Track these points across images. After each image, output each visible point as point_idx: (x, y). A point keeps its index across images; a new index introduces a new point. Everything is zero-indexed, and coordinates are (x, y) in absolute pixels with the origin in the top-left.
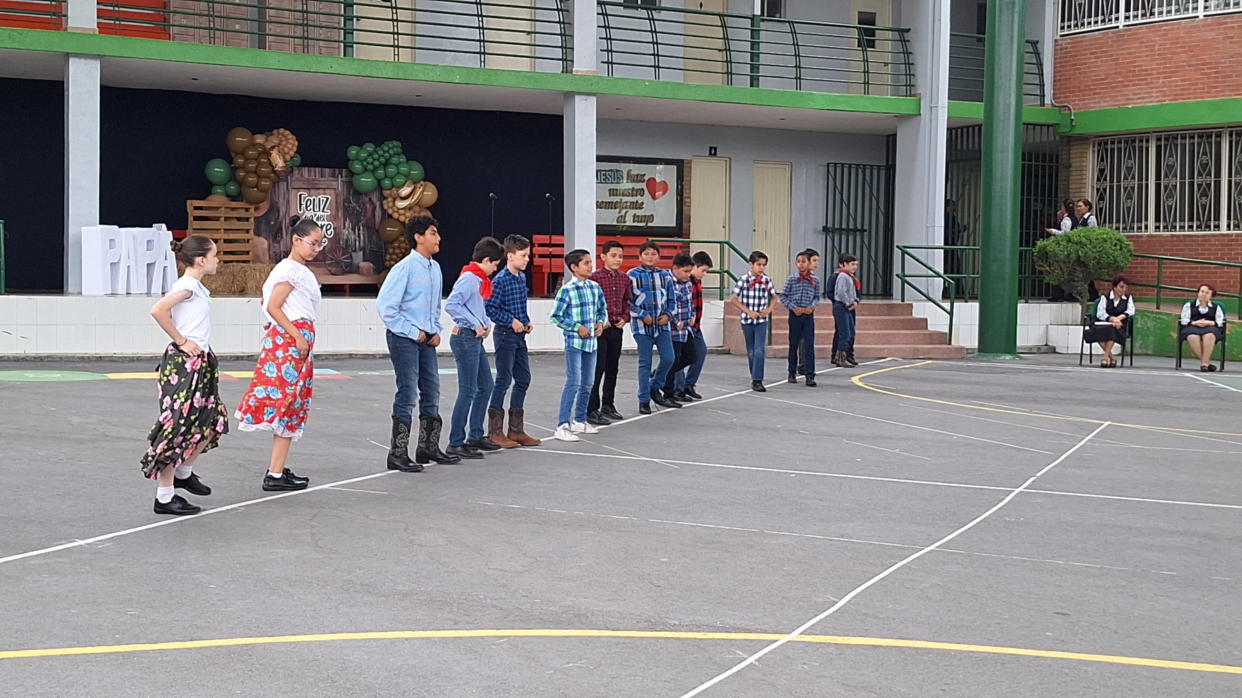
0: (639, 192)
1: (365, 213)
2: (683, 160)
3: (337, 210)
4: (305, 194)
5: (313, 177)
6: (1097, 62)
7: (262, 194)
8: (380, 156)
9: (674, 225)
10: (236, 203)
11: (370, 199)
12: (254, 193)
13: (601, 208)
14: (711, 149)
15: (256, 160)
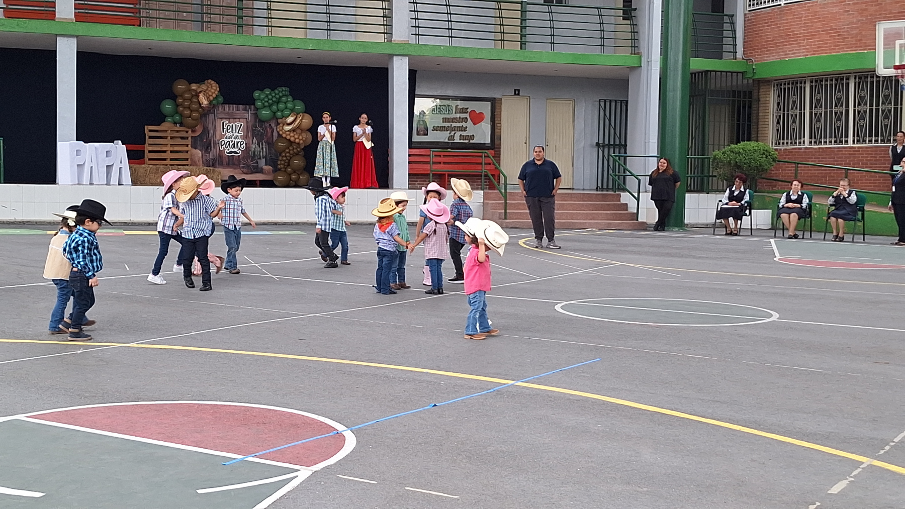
0: (464, 120)
1: (267, 134)
2: (495, 98)
3: (248, 132)
4: (227, 122)
5: (232, 111)
6: (768, 29)
7: (194, 122)
8: (273, 97)
9: (489, 142)
10: (178, 127)
11: (270, 125)
12: (189, 121)
13: (437, 131)
14: (515, 90)
15: (190, 100)
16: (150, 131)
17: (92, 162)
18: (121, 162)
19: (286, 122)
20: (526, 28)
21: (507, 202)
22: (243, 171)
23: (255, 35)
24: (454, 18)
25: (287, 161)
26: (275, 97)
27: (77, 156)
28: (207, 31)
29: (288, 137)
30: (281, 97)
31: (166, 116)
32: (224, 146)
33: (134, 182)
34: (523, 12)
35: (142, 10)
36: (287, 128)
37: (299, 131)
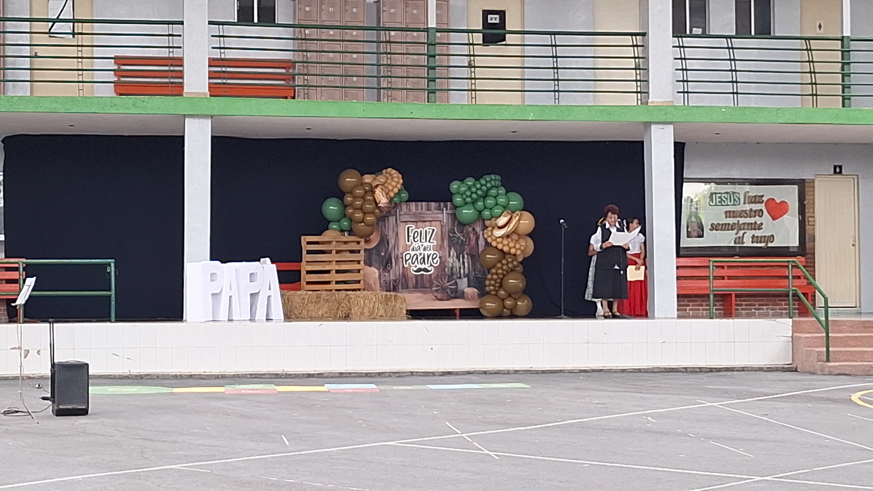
0: (757, 213)
1: (469, 242)
2: (804, 180)
3: (443, 240)
4: (413, 226)
5: (420, 211)
7: (369, 228)
8: (477, 189)
9: (797, 244)
10: (346, 237)
11: (474, 229)
12: (361, 228)
13: (717, 230)
14: (835, 167)
15: (363, 198)
16: (309, 243)
17: (231, 289)
18: (270, 289)
19: (496, 224)
20: (849, 76)
21: (830, 335)
22: (436, 297)
23: (451, 103)
24: (740, 66)
25: (499, 281)
26: (480, 189)
27: (212, 281)
28: (386, 100)
29: (500, 246)
30: (489, 189)
31: (330, 222)
32: (410, 261)
33: (287, 316)
34: (845, 52)
35: (296, 77)
36: (498, 233)
37: (515, 237)
